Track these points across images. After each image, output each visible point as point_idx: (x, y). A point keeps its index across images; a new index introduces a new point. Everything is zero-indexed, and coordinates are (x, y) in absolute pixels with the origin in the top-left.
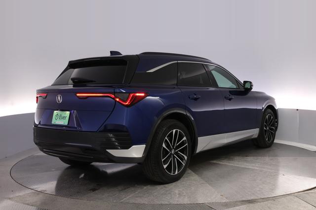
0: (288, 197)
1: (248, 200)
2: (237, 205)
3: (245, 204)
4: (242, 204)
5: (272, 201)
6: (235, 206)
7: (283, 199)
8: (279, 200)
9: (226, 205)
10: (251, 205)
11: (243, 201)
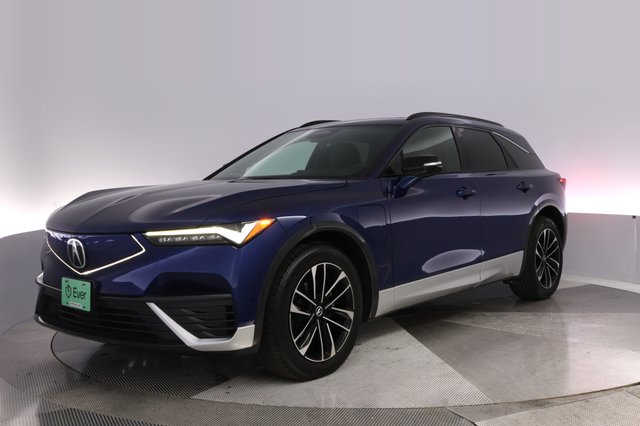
0: (616, 395)
1: (532, 401)
2: (512, 411)
3: (527, 409)
4: (522, 409)
5: (582, 403)
6: (506, 414)
7: (606, 398)
8: (596, 400)
9: (490, 410)
10: (540, 411)
11: (523, 402)
